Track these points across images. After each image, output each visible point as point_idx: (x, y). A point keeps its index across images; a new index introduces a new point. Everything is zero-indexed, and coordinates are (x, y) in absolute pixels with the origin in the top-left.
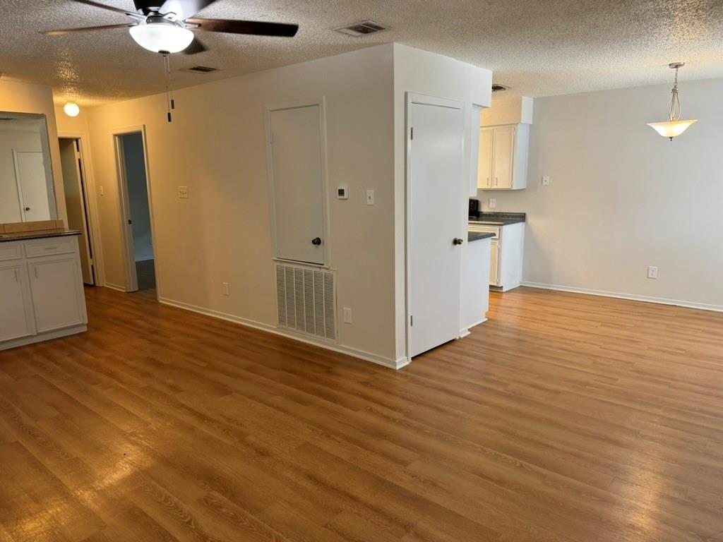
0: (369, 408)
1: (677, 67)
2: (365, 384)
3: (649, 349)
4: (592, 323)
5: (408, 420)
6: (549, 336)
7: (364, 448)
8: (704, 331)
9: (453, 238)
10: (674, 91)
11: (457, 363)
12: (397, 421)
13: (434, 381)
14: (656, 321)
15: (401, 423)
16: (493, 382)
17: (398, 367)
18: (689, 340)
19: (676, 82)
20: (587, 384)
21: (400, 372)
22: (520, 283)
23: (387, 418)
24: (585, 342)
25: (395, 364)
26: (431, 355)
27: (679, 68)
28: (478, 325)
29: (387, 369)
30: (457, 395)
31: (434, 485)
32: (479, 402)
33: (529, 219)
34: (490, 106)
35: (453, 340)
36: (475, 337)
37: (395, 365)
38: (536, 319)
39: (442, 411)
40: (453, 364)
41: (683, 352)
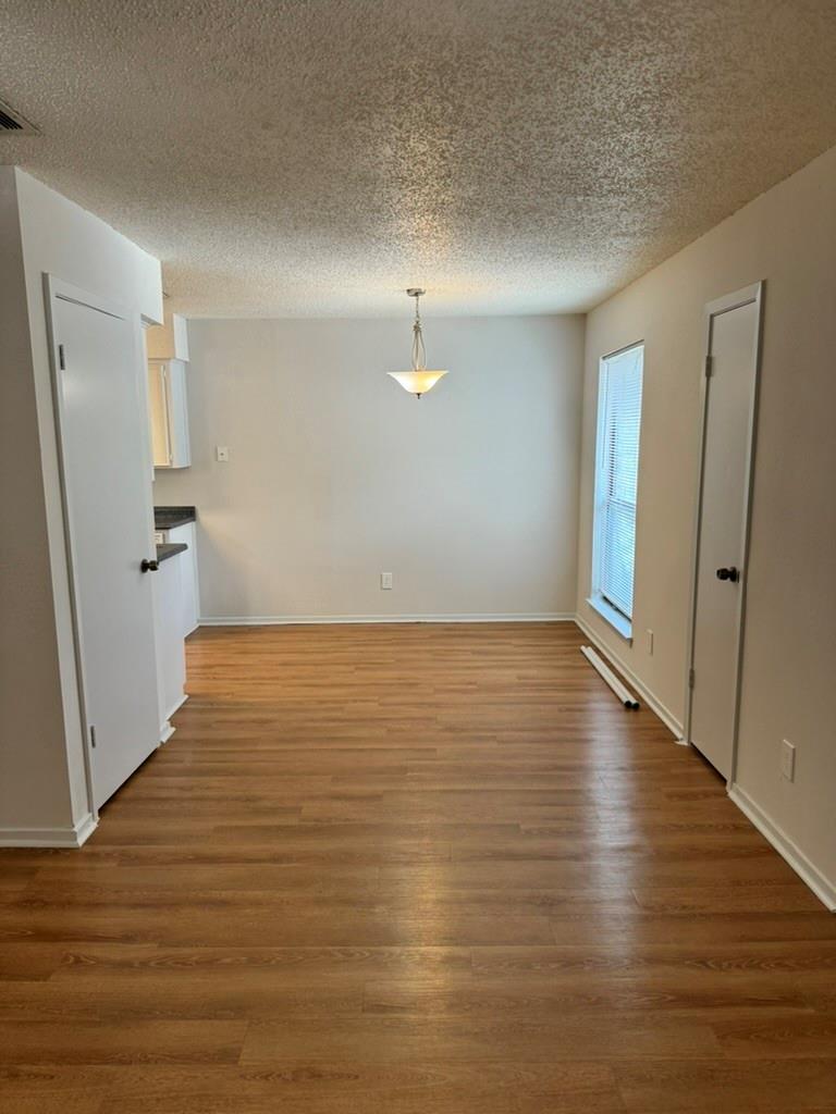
0: (72, 959)
1: (416, 294)
2: (28, 903)
3: (437, 691)
4: (342, 668)
5: (171, 951)
6: (300, 703)
7: (121, 1062)
8: (474, 652)
9: (141, 560)
10: (417, 329)
11: (188, 794)
12: (152, 964)
13: (171, 848)
14: (411, 648)
15: (162, 965)
16: (273, 812)
17: (81, 841)
18: (469, 668)
19: (418, 316)
20: (404, 770)
21: (89, 849)
22: (198, 621)
23: (124, 966)
24: (355, 701)
25: (74, 836)
26: (128, 793)
27: (420, 297)
28: (177, 711)
29: (56, 852)
30: (231, 860)
31: (316, 1075)
32: (276, 859)
33: (200, 514)
34: (162, 322)
35: (155, 752)
36: (187, 735)
37: (76, 839)
38: (264, 678)
39: (224, 903)
40: (182, 800)
41: (474, 687)
